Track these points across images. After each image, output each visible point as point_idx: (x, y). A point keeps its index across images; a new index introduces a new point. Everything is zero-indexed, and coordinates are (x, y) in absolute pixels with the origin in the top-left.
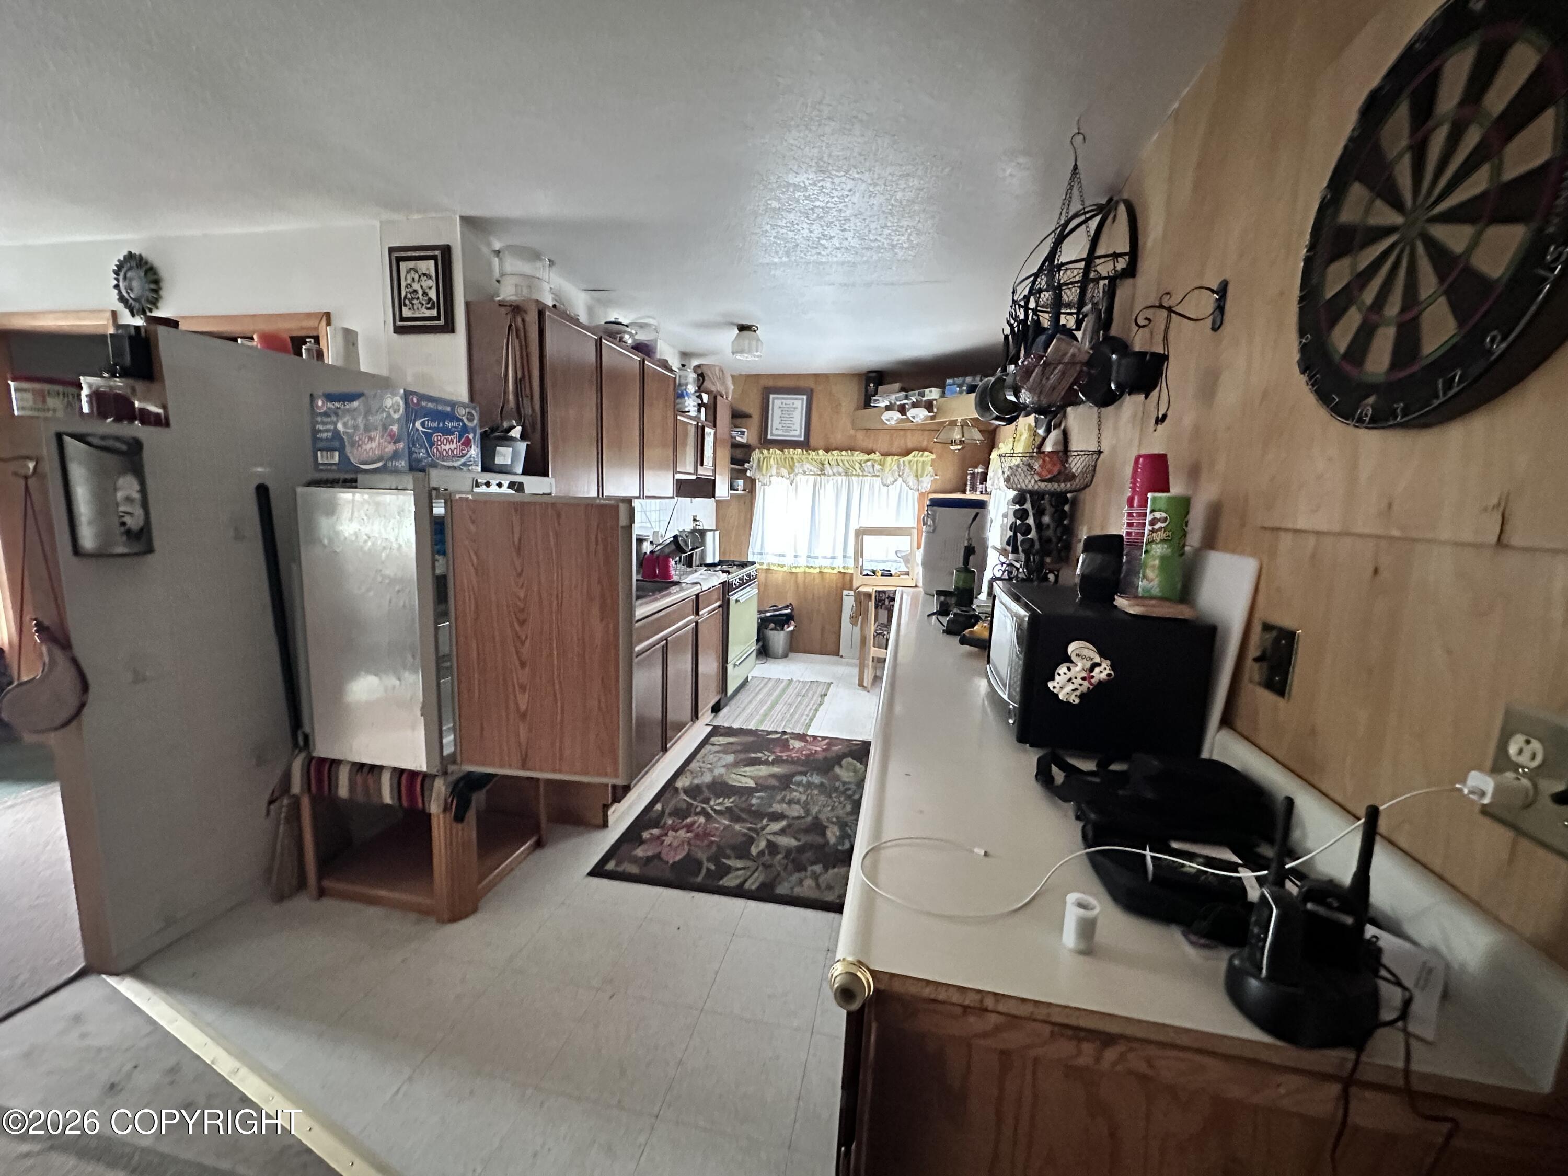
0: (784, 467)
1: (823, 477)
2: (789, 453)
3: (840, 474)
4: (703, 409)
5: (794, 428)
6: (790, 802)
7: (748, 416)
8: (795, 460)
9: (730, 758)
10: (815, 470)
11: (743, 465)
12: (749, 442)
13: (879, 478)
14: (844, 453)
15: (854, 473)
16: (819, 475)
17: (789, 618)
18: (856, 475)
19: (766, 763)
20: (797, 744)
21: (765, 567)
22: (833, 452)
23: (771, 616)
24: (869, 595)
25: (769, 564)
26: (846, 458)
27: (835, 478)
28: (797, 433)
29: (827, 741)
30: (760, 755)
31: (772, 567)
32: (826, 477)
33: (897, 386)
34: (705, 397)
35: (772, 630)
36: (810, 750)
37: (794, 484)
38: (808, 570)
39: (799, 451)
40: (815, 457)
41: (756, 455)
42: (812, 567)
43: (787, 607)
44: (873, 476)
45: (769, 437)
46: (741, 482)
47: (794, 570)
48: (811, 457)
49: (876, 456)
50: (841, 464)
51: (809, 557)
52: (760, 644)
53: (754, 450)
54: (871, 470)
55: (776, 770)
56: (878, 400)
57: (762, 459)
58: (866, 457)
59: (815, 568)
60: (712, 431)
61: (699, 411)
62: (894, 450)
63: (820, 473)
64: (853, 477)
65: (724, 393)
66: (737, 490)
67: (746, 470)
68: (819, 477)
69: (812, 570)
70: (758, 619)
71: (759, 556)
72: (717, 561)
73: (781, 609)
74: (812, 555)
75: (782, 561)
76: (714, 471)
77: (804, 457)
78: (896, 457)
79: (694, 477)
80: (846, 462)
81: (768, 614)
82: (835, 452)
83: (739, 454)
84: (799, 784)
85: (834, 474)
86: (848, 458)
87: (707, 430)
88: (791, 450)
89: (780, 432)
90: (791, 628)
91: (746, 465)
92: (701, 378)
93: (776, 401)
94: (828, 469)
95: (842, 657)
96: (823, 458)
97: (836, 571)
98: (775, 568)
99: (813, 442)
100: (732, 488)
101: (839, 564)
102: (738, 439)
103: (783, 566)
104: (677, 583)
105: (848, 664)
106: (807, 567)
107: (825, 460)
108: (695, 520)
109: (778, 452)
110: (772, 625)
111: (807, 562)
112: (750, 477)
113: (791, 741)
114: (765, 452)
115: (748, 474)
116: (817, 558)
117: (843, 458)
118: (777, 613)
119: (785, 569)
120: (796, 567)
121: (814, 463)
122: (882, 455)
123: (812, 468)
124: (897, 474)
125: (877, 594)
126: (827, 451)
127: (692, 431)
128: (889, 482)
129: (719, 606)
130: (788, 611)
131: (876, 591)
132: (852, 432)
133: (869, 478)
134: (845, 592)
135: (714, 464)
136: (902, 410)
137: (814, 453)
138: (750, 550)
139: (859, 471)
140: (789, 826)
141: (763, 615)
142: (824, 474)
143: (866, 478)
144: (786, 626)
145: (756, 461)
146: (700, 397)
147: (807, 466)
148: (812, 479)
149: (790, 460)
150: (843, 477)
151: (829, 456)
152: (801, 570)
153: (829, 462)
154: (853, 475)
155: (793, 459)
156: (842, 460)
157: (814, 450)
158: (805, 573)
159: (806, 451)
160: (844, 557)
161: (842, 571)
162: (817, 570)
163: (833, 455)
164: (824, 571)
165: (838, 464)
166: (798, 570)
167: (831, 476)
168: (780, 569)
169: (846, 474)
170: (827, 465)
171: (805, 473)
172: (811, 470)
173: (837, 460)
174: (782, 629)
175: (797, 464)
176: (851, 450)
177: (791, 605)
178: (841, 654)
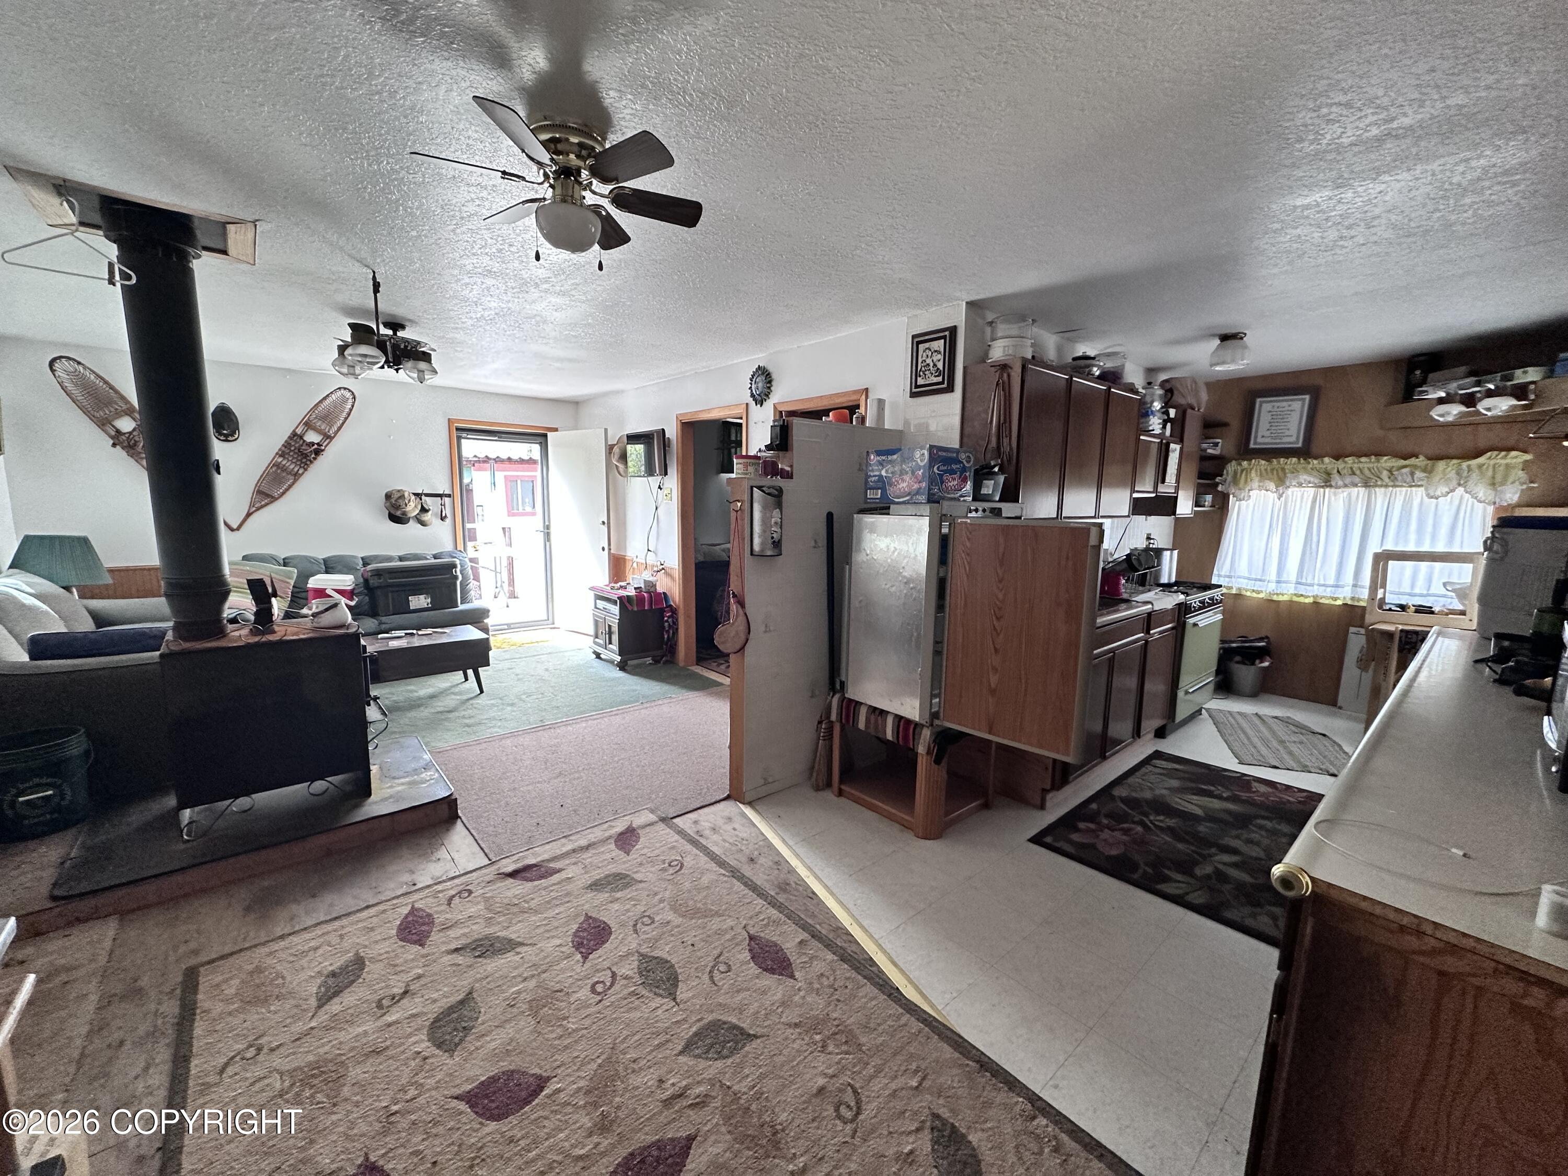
0: (1270, 479)
1: (1327, 490)
2: (1279, 463)
3: (1356, 485)
4: (1169, 425)
5: (1287, 433)
6: (1249, 841)
7: (1225, 425)
8: (1287, 470)
9: (1175, 783)
10: (1316, 481)
11: (1214, 479)
12: (1224, 453)
13: (1423, 489)
14: (1363, 459)
15: (1379, 483)
16: (1322, 487)
17: (1262, 653)
18: (1381, 486)
19: (1219, 797)
20: (1263, 789)
21: (1234, 591)
22: (1347, 459)
23: (1238, 647)
24: (1389, 635)
25: (1239, 589)
26: (1366, 465)
27: (1347, 491)
28: (1293, 439)
29: (1305, 794)
30: (1212, 788)
31: (1244, 593)
32: (1333, 490)
33: (1463, 369)
34: (1172, 413)
35: (1238, 662)
36: (1280, 798)
37: (1283, 499)
38: (1295, 599)
39: (1294, 460)
40: (1318, 466)
41: (1231, 467)
42: (1302, 595)
43: (1261, 639)
44: (1411, 486)
45: (1252, 446)
46: (1209, 498)
47: (1275, 598)
48: (1311, 466)
49: (1421, 461)
50: (1358, 472)
51: (1299, 583)
52: (1220, 677)
53: (1230, 461)
54: (1409, 479)
55: (1231, 806)
56: (1426, 391)
57: (1239, 471)
58: (1403, 462)
59: (1308, 597)
60: (1178, 447)
61: (1164, 427)
62: (1452, 451)
63: (1323, 484)
64: (1377, 489)
65: (1196, 405)
66: (1204, 506)
67: (1217, 484)
68: (1322, 490)
69: (1301, 600)
70: (1220, 649)
71: (1227, 579)
72: (1173, 580)
73: (1253, 641)
74: (1304, 581)
75: (1258, 586)
76: (1177, 489)
77: (1300, 466)
78: (1455, 461)
79: (1153, 495)
80: (1367, 472)
81: (1234, 645)
82: (1350, 460)
83: (1209, 466)
84: (1261, 827)
85: (1346, 486)
86: (1371, 465)
87: (1172, 446)
88: (1282, 459)
89: (1267, 440)
90: (1266, 664)
91: (1218, 479)
92: (1169, 395)
93: (1264, 405)
94: (1337, 481)
95: (1340, 708)
96: (1329, 467)
97: (1339, 602)
98: (1248, 594)
99: (1315, 450)
100: (1197, 504)
101: (1344, 595)
102: (1209, 451)
103: (1258, 592)
104: (1127, 601)
105: (1349, 718)
106: (1295, 595)
107: (1334, 468)
108: (1149, 538)
109: (1263, 462)
110: (1238, 658)
111: (1296, 588)
112: (1222, 492)
113: (1255, 784)
114: (1245, 463)
115: (1220, 488)
116: (1311, 585)
117: (1361, 465)
118: (1247, 645)
119: (1261, 596)
120: (1277, 594)
121: (1315, 473)
122: (1429, 459)
123: (1312, 479)
124: (1455, 483)
125: (1404, 634)
126: (1337, 457)
127: (1154, 451)
128: (1438, 493)
129: (1172, 628)
130: (1264, 644)
131: (1402, 631)
132: (1380, 433)
133: (1404, 489)
134: (1352, 629)
135: (1178, 481)
136: (1470, 401)
137: (1315, 462)
138: (1215, 572)
139: (1387, 480)
140: (1244, 863)
141: (1226, 645)
142: (1331, 486)
143: (1398, 489)
144: (1257, 661)
145: (1231, 473)
146: (1167, 413)
147: (1304, 477)
148: (1311, 492)
149: (1280, 471)
150: (1360, 489)
151: (1340, 464)
152: (1285, 598)
153: (1338, 472)
154: (1376, 486)
155: (1283, 469)
156: (1360, 469)
157: (1316, 459)
158: (1291, 601)
159: (1305, 459)
160: (1355, 586)
161: (1349, 602)
162: (1311, 600)
163: (1346, 462)
164: (1321, 601)
165: (1354, 474)
166: (1280, 598)
167: (1339, 488)
168: (1255, 595)
169: (1366, 485)
170: (1336, 476)
171: (1300, 485)
172: (1310, 482)
173: (1351, 468)
174: (1253, 664)
175: (1289, 475)
176: (1376, 455)
177: (1267, 637)
178: (1339, 705)
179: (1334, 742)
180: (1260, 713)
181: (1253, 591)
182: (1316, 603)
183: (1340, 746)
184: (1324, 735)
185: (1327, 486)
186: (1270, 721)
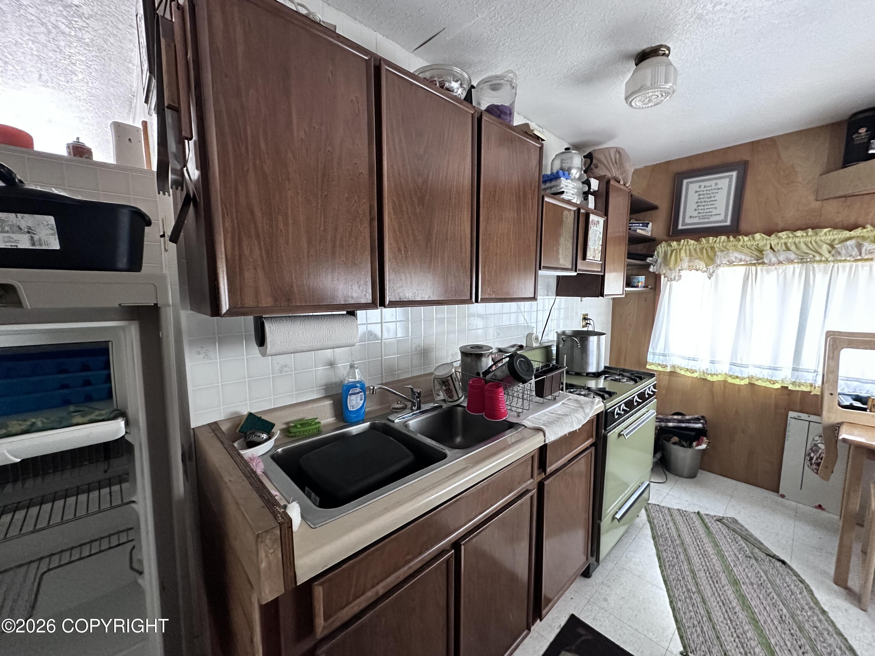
0: (700, 259)
1: (759, 268)
2: (708, 241)
3: (791, 261)
4: (591, 198)
5: (715, 212)
7: (654, 208)
8: (717, 249)
10: (748, 259)
11: (645, 260)
12: (654, 236)
14: (799, 233)
15: (818, 258)
16: (754, 264)
17: (699, 435)
18: (820, 261)
21: (668, 369)
22: (780, 234)
23: (674, 427)
25: (674, 367)
26: (802, 240)
27: (781, 268)
28: (722, 217)
31: (678, 371)
32: (765, 267)
34: (595, 184)
35: (675, 443)
37: (713, 278)
38: (730, 380)
39: (723, 238)
40: (749, 244)
41: (661, 249)
42: (737, 377)
43: (697, 420)
44: (857, 260)
45: (680, 227)
46: (642, 279)
47: (709, 378)
48: (741, 243)
49: (868, 231)
50: (793, 248)
51: (732, 364)
52: (659, 455)
53: (660, 242)
54: (855, 252)
57: (669, 252)
58: (847, 234)
59: (743, 379)
60: (601, 220)
61: (586, 199)
63: (755, 262)
64: (815, 265)
65: (620, 177)
66: (637, 287)
67: (649, 265)
68: (754, 268)
69: (737, 382)
70: (656, 427)
71: (661, 357)
72: (602, 368)
73: (688, 421)
74: (739, 362)
75: (691, 365)
76: (604, 266)
77: (730, 244)
79: (574, 274)
80: (803, 246)
81: (671, 424)
82: (783, 235)
83: (640, 248)
85: (780, 263)
86: (808, 239)
87: (592, 217)
88: (711, 238)
89: (696, 220)
90: (704, 446)
91: (649, 260)
92: (589, 161)
93: (691, 186)
94: (770, 256)
95: (783, 496)
96: (761, 244)
97: (777, 386)
98: (682, 372)
99: (743, 226)
100: (629, 283)
101: (784, 379)
102: (639, 231)
103: (693, 372)
104: (512, 426)
106: (730, 376)
107: (766, 244)
108: (585, 319)
109: (692, 242)
110: (675, 439)
111: (731, 369)
112: (654, 273)
114: (674, 244)
115: (651, 269)
116: (746, 366)
117: (797, 240)
118: (683, 425)
119: (695, 375)
120: (712, 375)
121: (746, 250)
123: (743, 257)
126: (769, 233)
127: (569, 219)
129: (591, 445)
130: (699, 426)
132: (817, 204)
133: (849, 264)
134: (791, 414)
135: (604, 257)
137: (746, 239)
138: (650, 350)
139: (827, 255)
141: (663, 424)
142: (763, 263)
143: (841, 264)
144: (694, 444)
145: (661, 255)
146: (588, 183)
147: (734, 255)
148: (742, 270)
149: (709, 250)
150: (796, 265)
151: (773, 240)
152: (720, 378)
153: (771, 248)
154: (814, 261)
155: (712, 248)
156: (795, 243)
157: (746, 235)
158: (725, 382)
159: (734, 237)
160: (795, 369)
161: (791, 387)
162: (746, 382)
163: (779, 238)
164: (757, 383)
165: (788, 249)
166: (715, 379)
167: (774, 265)
168: (688, 374)
169: (802, 261)
170: (768, 252)
171: (731, 263)
172: (741, 260)
173: (786, 244)
174: (690, 446)
175: (719, 254)
176: (813, 229)
177: (703, 417)
178: (781, 493)
180: (702, 512)
181: (687, 370)
182: (751, 385)
184: (783, 562)
185: (759, 264)
186: (715, 527)
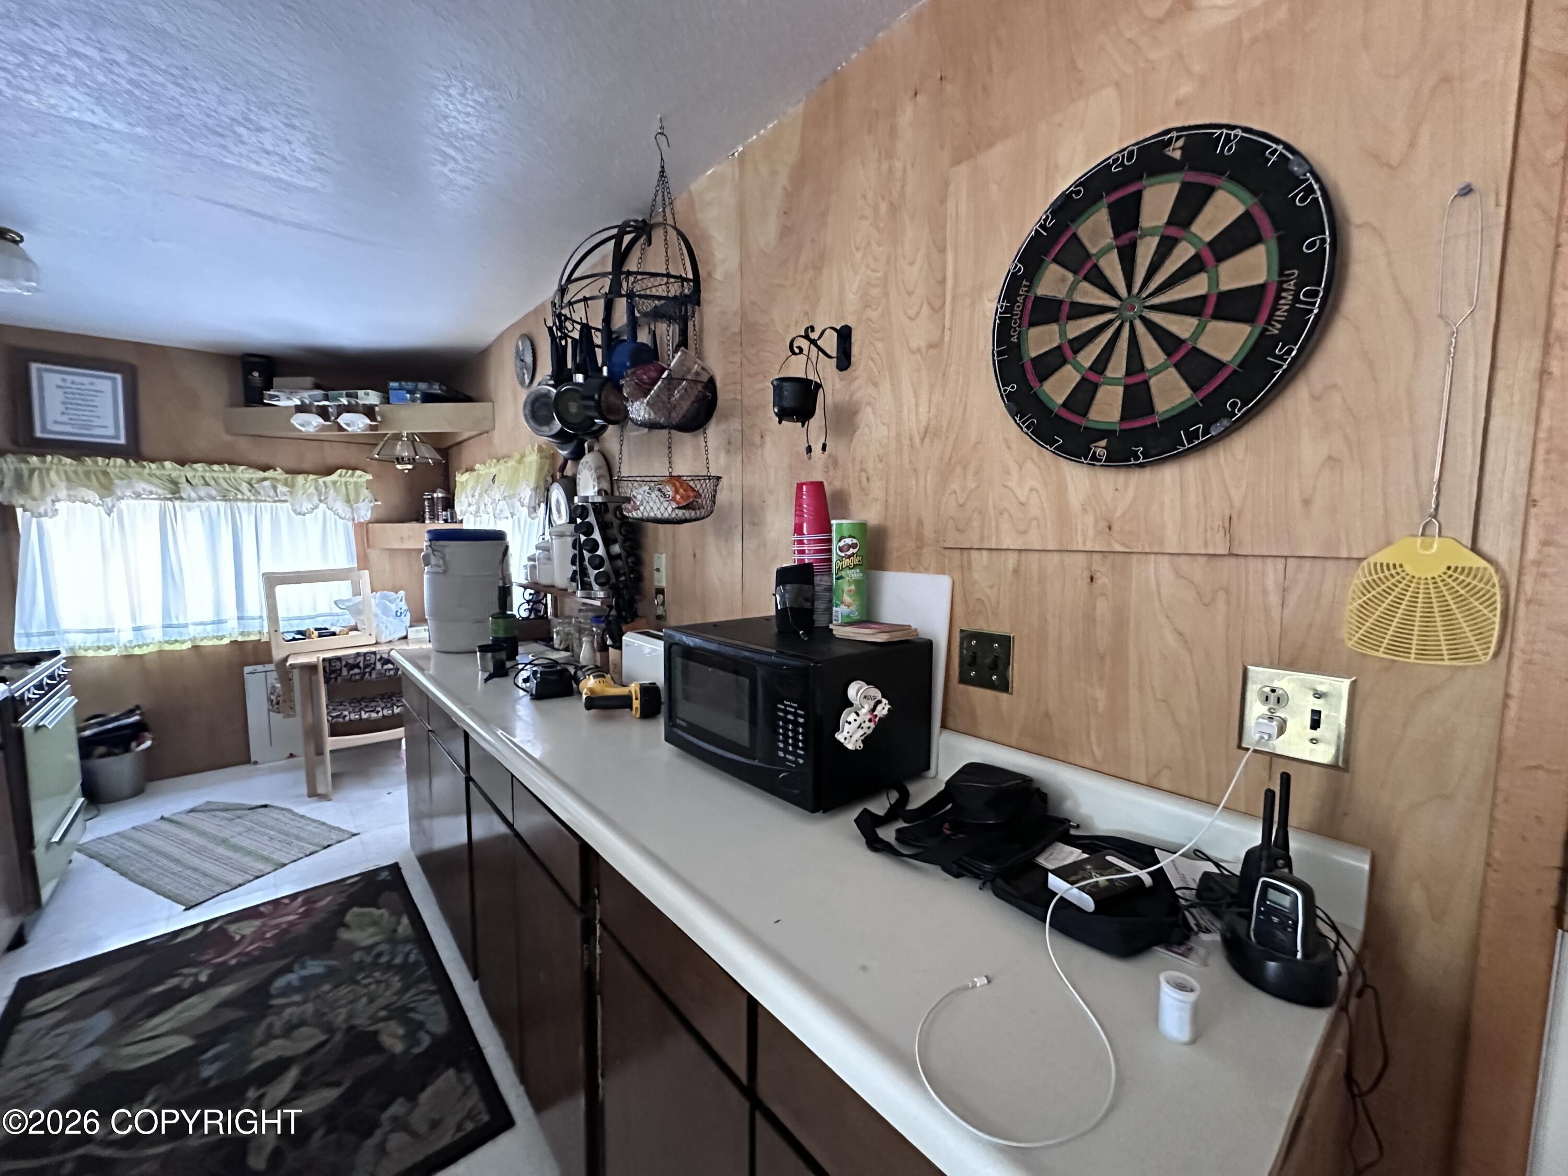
0: (86, 487)
1: (177, 503)
2: (96, 463)
3: (214, 499)
5: (99, 422)
6: (290, 1029)
8: (112, 475)
10: (160, 491)
13: (288, 505)
14: (216, 467)
15: (240, 496)
16: (170, 499)
17: (137, 731)
18: (243, 500)
19: (198, 988)
20: (248, 928)
22: (195, 466)
23: (96, 735)
24: (312, 668)
25: (71, 649)
26: (221, 475)
27: (204, 505)
28: (111, 432)
29: (300, 899)
30: (173, 982)
31: (81, 653)
32: (184, 504)
33: (309, 380)
35: (103, 756)
36: (277, 926)
37: (114, 514)
38: (167, 647)
39: (120, 461)
40: (158, 473)
41: (7, 464)
42: (176, 641)
43: (131, 713)
44: (275, 501)
45: (39, 434)
47: (137, 651)
48: (147, 471)
49: (278, 474)
50: (212, 483)
51: (164, 627)
54: (272, 493)
55: (226, 991)
56: (277, 396)
57: (25, 472)
58: (261, 474)
59: (183, 642)
62: (306, 465)
63: (169, 496)
64: (239, 504)
68: (170, 503)
69: (177, 647)
70: (78, 743)
73: (116, 719)
74: (174, 622)
75: (103, 639)
77: (131, 470)
78: (312, 477)
80: (222, 482)
81: (88, 733)
82: (199, 467)
84: (288, 990)
85: (201, 499)
86: (227, 475)
88: (100, 459)
89: (66, 429)
90: (148, 743)
93: (46, 376)
94: (186, 491)
95: (256, 763)
96: (174, 474)
97: (226, 641)
98: (90, 654)
99: (147, 450)
101: (232, 631)
103: (108, 649)
105: (272, 771)
106: (167, 642)
107: (180, 476)
109: (67, 461)
110: (101, 750)
111: (165, 634)
113: (232, 928)
114: (33, 459)
116: (186, 626)
117: (215, 475)
118: (110, 726)
119: (113, 652)
120: (140, 646)
121: (156, 481)
122: (287, 472)
123: (154, 489)
124: (316, 499)
125: (327, 664)
126: (182, 463)
128: (304, 510)
130: (136, 718)
131: (324, 660)
132: (228, 438)
133: (268, 504)
134: (247, 669)
136: (323, 413)
137: (153, 466)
139: (248, 494)
140: (305, 1072)
142: (181, 498)
143: (262, 504)
144: (133, 745)
147: (141, 486)
148: (154, 506)
149: (101, 476)
150: (219, 503)
151: (188, 471)
152: (153, 648)
153: (188, 481)
154: (238, 500)
155: (105, 473)
156: (213, 478)
157: (152, 462)
158: (160, 652)
159: (136, 462)
160: (240, 618)
161: (240, 639)
162: (188, 645)
163: (195, 470)
164: (202, 644)
165: (207, 484)
166: (145, 650)
167: (194, 501)
168: (102, 653)
169: (225, 498)
170: (184, 485)
171: (138, 496)
172: (151, 493)
173: (203, 477)
174: (127, 750)
175: (116, 481)
176: (229, 464)
177: (138, 707)
178: (253, 760)
179: (283, 809)
180: (166, 815)
181: (99, 648)
182: (195, 648)
183: (290, 811)
184: (265, 806)
185: (176, 499)
186: (187, 819)
